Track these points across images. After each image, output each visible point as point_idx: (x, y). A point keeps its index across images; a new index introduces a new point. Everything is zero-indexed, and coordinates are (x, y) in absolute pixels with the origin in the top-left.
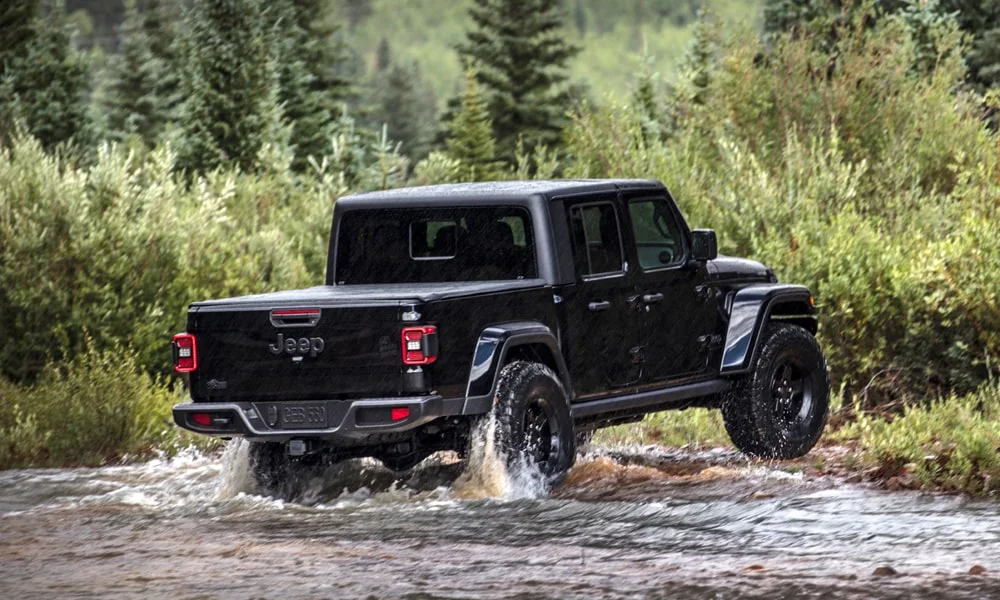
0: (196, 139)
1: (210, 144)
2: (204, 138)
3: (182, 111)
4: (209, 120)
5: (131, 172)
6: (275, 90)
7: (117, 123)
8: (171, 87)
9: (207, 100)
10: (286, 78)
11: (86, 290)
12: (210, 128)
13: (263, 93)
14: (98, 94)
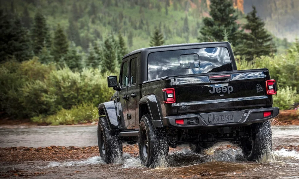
0: (104, 68)
1: (106, 68)
2: (105, 67)
3: (101, 63)
4: (106, 64)
5: (91, 73)
6: (117, 59)
7: (88, 65)
8: (99, 59)
9: (105, 61)
10: (119, 56)
11: (81, 93)
12: (106, 66)
13: (115, 59)
14: (83, 60)
